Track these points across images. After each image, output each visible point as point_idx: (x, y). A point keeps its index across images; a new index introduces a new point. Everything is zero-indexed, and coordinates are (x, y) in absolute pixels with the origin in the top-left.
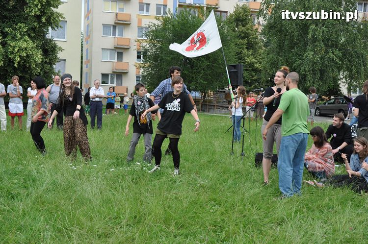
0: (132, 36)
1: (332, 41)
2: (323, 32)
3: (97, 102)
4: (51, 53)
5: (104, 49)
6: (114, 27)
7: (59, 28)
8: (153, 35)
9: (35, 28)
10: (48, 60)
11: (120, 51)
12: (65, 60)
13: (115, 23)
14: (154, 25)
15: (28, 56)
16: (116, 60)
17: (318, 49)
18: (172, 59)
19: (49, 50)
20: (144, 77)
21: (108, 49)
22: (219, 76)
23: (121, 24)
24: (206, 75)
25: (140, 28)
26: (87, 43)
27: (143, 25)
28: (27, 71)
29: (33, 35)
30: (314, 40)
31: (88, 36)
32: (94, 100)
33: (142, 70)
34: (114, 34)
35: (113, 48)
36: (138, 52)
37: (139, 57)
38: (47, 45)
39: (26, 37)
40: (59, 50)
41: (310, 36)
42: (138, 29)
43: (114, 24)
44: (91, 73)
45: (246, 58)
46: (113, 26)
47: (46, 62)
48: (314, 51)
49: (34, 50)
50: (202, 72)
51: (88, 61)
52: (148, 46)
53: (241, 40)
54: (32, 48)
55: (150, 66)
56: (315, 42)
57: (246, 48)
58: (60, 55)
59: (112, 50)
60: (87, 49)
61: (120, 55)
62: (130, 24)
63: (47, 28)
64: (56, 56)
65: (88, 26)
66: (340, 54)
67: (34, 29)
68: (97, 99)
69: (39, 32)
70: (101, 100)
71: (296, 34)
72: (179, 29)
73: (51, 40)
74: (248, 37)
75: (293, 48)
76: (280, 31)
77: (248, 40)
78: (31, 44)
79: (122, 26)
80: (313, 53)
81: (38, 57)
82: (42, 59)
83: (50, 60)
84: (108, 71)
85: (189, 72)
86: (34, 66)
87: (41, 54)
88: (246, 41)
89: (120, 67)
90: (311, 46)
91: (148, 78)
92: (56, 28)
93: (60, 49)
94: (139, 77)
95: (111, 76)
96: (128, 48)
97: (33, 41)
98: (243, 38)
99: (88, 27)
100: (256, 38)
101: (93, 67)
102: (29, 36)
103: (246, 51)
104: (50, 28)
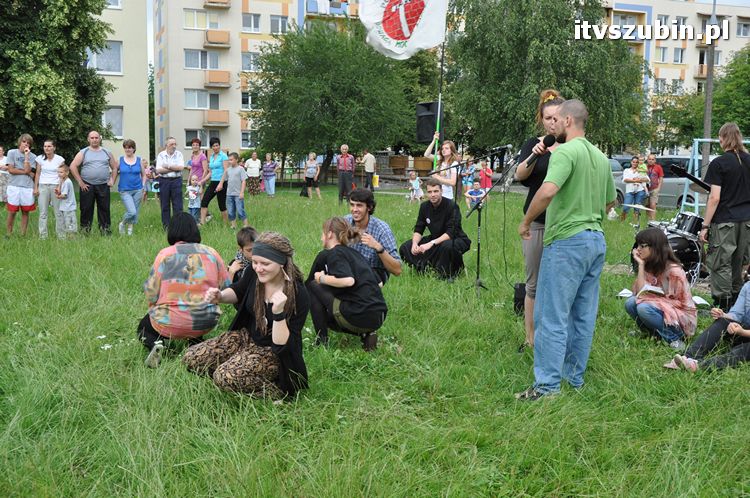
0: (232, 68)
1: (566, 66)
2: (552, 50)
3: (172, 179)
4: (94, 94)
5: (189, 90)
6: (204, 53)
7: (105, 49)
8: (267, 64)
9: (62, 49)
10: (88, 107)
11: (214, 93)
12: (122, 108)
13: (205, 47)
14: (270, 46)
15: (49, 99)
16: (208, 108)
17: (546, 79)
18: (301, 101)
19: (90, 88)
20: (254, 133)
21: (194, 90)
22: (379, 129)
23: (214, 49)
24: (359, 128)
25: (246, 55)
26: (161, 81)
27: (252, 49)
28: (51, 126)
29: (58, 62)
30: (538, 65)
31: (162, 70)
32: (165, 176)
33: (251, 122)
34: (204, 65)
35: (202, 88)
36: (243, 94)
37: (245, 101)
38: (85, 80)
39: (46, 67)
40: (109, 89)
41: (531, 58)
42: (243, 56)
43: (202, 48)
44: (168, 129)
45: (419, 99)
46: (202, 52)
47: (84, 110)
48: (539, 84)
49: (60, 90)
50: (352, 122)
51: (164, 110)
52: (260, 81)
53: (410, 71)
54: (57, 85)
55: (264, 114)
56: (539, 68)
57: (419, 83)
58: (110, 98)
59: (202, 90)
60: (161, 91)
61: (215, 99)
62: (228, 48)
63: (84, 49)
64: (103, 100)
65: (161, 52)
66: (581, 89)
67: (59, 52)
68: (171, 175)
69: (69, 57)
70: (179, 175)
71: (508, 55)
72: (312, 52)
73: (92, 72)
74: (420, 65)
75: (502, 78)
76: (483, 51)
77: (421, 70)
78: (55, 78)
79: (217, 52)
80: (537, 86)
81: (69, 101)
82: (77, 104)
83: (91, 106)
84: (196, 125)
85: (330, 123)
86: (61, 117)
87: (74, 97)
88: (418, 71)
89: (215, 119)
90: (533, 75)
91: (261, 135)
92: (99, 50)
93: (110, 87)
94: (247, 134)
95: (201, 134)
96: (227, 88)
97: (59, 74)
98: (414, 67)
99: (161, 55)
100: (434, 66)
101: (171, 120)
102: (52, 64)
103: (418, 87)
104: (88, 49)
